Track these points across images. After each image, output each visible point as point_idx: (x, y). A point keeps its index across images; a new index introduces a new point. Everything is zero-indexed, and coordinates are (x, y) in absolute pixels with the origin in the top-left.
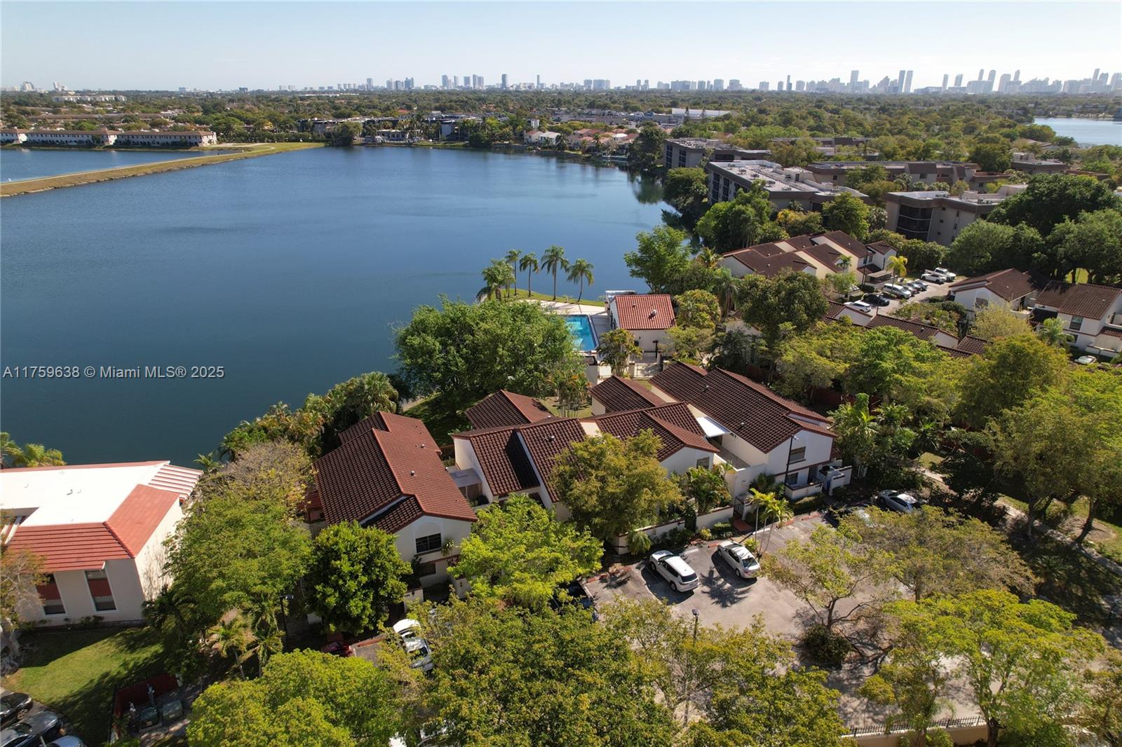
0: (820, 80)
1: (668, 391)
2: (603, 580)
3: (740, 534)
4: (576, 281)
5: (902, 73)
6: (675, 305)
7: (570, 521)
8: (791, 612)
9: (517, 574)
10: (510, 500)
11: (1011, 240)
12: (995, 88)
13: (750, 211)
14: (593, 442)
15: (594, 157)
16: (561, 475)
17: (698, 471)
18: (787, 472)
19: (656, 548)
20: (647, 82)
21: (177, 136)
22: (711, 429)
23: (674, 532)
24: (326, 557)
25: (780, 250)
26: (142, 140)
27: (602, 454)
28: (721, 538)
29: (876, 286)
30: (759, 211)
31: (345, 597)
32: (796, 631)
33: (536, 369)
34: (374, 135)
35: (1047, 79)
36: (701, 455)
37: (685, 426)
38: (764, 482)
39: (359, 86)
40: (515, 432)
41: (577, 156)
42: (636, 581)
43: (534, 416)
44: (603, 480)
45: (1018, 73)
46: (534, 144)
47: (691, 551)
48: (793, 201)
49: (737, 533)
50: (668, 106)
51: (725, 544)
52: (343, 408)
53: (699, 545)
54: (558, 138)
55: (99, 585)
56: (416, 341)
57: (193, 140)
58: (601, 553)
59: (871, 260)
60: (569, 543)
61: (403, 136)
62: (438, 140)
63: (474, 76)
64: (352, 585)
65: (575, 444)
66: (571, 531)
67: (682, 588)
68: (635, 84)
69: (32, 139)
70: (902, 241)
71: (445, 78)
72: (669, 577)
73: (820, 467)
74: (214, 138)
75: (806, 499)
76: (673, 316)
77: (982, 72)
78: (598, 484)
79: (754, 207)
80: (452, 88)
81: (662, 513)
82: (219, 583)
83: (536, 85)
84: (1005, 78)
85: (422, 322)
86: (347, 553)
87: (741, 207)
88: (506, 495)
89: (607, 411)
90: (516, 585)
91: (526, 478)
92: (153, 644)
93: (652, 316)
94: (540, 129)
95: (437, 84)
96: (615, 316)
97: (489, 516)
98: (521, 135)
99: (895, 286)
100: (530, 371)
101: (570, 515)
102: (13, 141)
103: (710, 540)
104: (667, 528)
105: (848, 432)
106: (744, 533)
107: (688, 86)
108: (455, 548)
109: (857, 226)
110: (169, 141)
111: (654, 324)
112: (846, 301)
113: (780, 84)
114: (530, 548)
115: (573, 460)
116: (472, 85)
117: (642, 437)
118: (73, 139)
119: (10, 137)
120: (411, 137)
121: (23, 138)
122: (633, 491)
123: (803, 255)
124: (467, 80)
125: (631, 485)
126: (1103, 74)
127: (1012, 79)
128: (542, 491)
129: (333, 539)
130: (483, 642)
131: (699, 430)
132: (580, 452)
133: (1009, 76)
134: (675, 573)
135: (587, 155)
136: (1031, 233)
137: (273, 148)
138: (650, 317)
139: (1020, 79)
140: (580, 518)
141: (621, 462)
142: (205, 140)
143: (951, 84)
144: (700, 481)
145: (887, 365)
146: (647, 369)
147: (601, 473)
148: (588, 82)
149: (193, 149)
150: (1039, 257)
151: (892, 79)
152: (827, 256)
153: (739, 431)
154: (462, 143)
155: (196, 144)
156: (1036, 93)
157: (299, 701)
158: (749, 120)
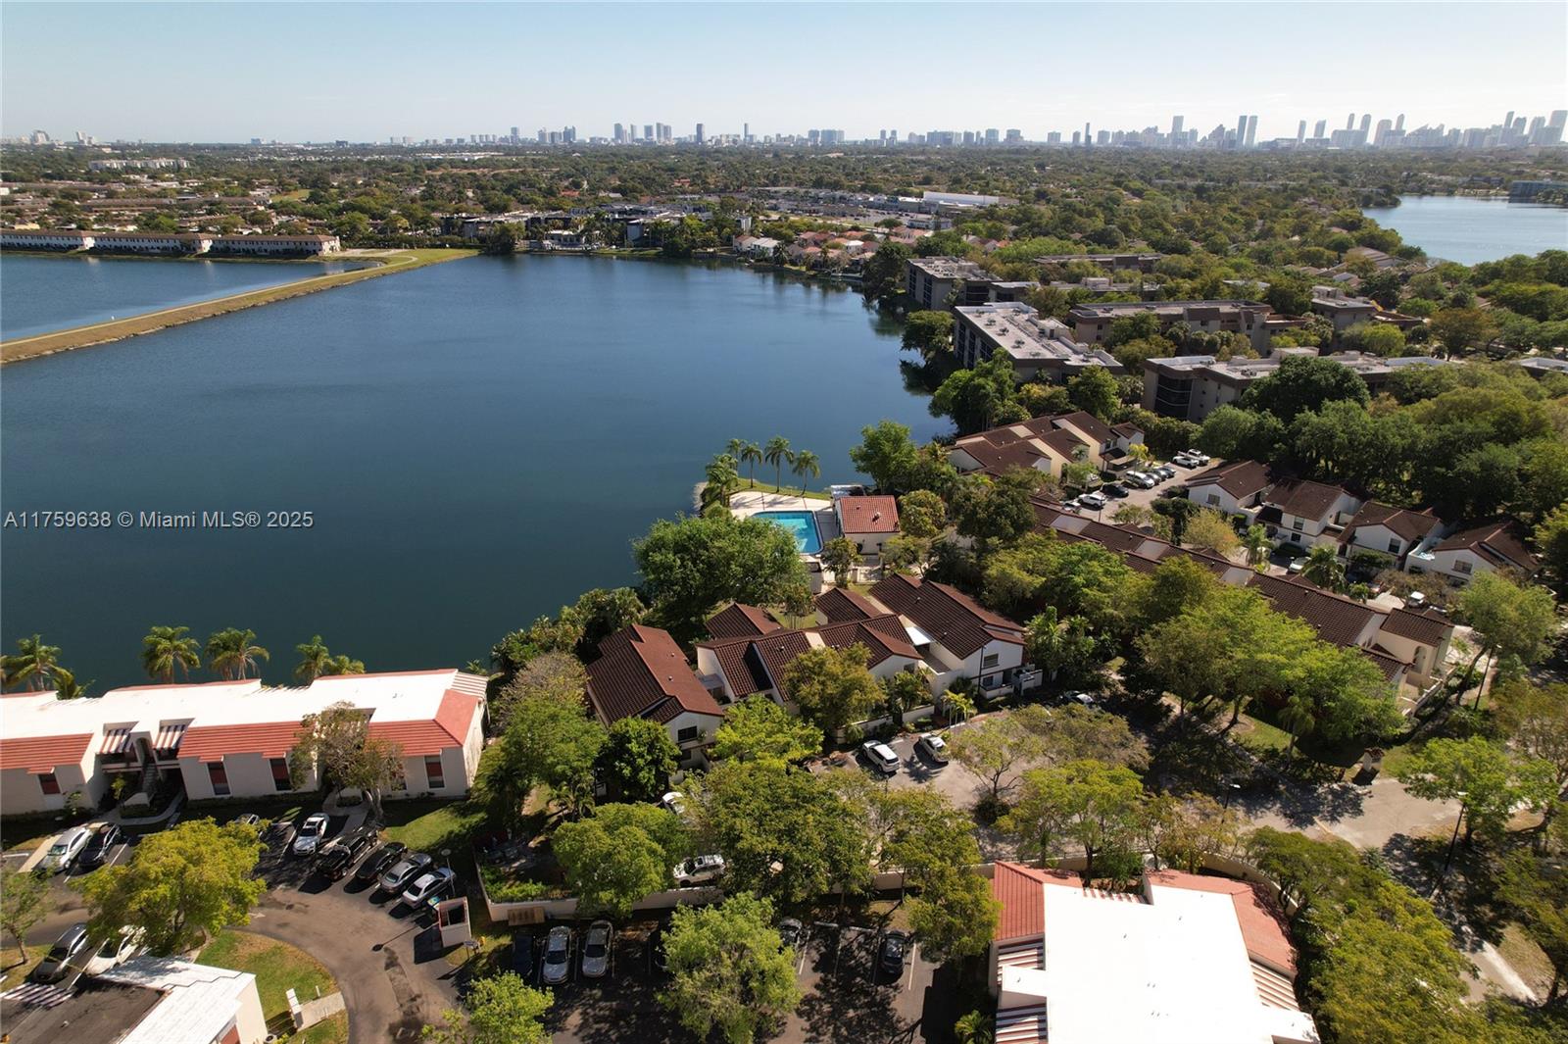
0: (1130, 131)
1: (885, 602)
2: (824, 763)
3: (939, 728)
4: (800, 474)
5: (1243, 119)
6: (899, 507)
7: (798, 716)
8: (972, 787)
9: (759, 753)
10: (751, 700)
11: (1254, 428)
12: (1371, 139)
13: (991, 386)
14: (815, 654)
15: (823, 275)
16: (790, 680)
17: (903, 675)
18: (980, 676)
19: (867, 739)
20: (894, 133)
21: (288, 241)
22: (919, 637)
23: (883, 726)
24: (621, 740)
25: (1015, 436)
26: (245, 247)
27: (822, 664)
28: (923, 731)
29: (1118, 474)
30: (1000, 383)
31: (636, 770)
32: (975, 800)
33: (766, 582)
34: (540, 240)
35: (1442, 126)
36: (907, 661)
37: (896, 636)
38: (960, 685)
39: (502, 139)
40: (751, 642)
41: (800, 273)
42: (851, 765)
43: (765, 627)
44: (823, 683)
45: (1401, 118)
46: (746, 253)
47: (897, 741)
48: (1040, 369)
49: (937, 726)
50: (920, 184)
51: (924, 735)
52: (594, 619)
53: (904, 737)
54: (776, 249)
55: (434, 767)
56: (658, 558)
57: (310, 247)
58: (822, 739)
59: (1115, 444)
60: (798, 731)
61: (578, 240)
62: (622, 245)
63: (658, 125)
64: (640, 761)
65: (801, 655)
66: (799, 723)
67: (887, 769)
68: (877, 137)
69: (101, 244)
70: (1155, 419)
71: (618, 127)
72: (877, 760)
73: (1014, 671)
74: (337, 244)
75: (999, 699)
76: (897, 519)
77: (1352, 117)
78: (820, 687)
79: (995, 380)
80: (629, 142)
81: (873, 711)
82: (550, 760)
83: (742, 137)
84: (1384, 124)
85: (662, 538)
86: (636, 738)
87: (981, 381)
88: (746, 695)
89: (829, 621)
90: (759, 761)
91: (762, 682)
92: (479, 812)
93: (876, 518)
94: (752, 233)
95: (608, 135)
96: (840, 516)
97: (736, 711)
98: (729, 239)
99: (1137, 474)
100: (761, 584)
101: (798, 711)
102: (77, 246)
103: (914, 732)
104: (877, 723)
105: (1040, 640)
106: (943, 727)
107: (950, 140)
108: (708, 737)
109: (1105, 403)
110: (280, 248)
111: (879, 526)
112: (1082, 493)
113: (1076, 135)
114: (769, 735)
115: (800, 668)
116: (655, 137)
117: (855, 648)
118: (155, 245)
119: (72, 242)
120: (588, 241)
121: (89, 243)
122: (846, 692)
123: (1039, 444)
124: (648, 130)
125: (845, 688)
126: (1518, 119)
127: (1393, 128)
128: (775, 692)
129: (624, 729)
130: (745, 789)
131: (908, 639)
132: (805, 662)
133: (1389, 122)
134: (881, 757)
135: (812, 273)
136: (1274, 422)
137: (414, 259)
138: (874, 520)
139: (1404, 128)
140: (806, 713)
141: (837, 669)
142: (326, 246)
143: (1309, 134)
144: (904, 684)
145: (1079, 580)
146: (871, 573)
147: (822, 678)
148: (814, 134)
149: (311, 259)
150: (1280, 448)
151: (1227, 129)
152: (1066, 444)
153: (942, 640)
154: (653, 252)
155: (315, 252)
156: (1422, 148)
157: (627, 827)
158: (1020, 216)
